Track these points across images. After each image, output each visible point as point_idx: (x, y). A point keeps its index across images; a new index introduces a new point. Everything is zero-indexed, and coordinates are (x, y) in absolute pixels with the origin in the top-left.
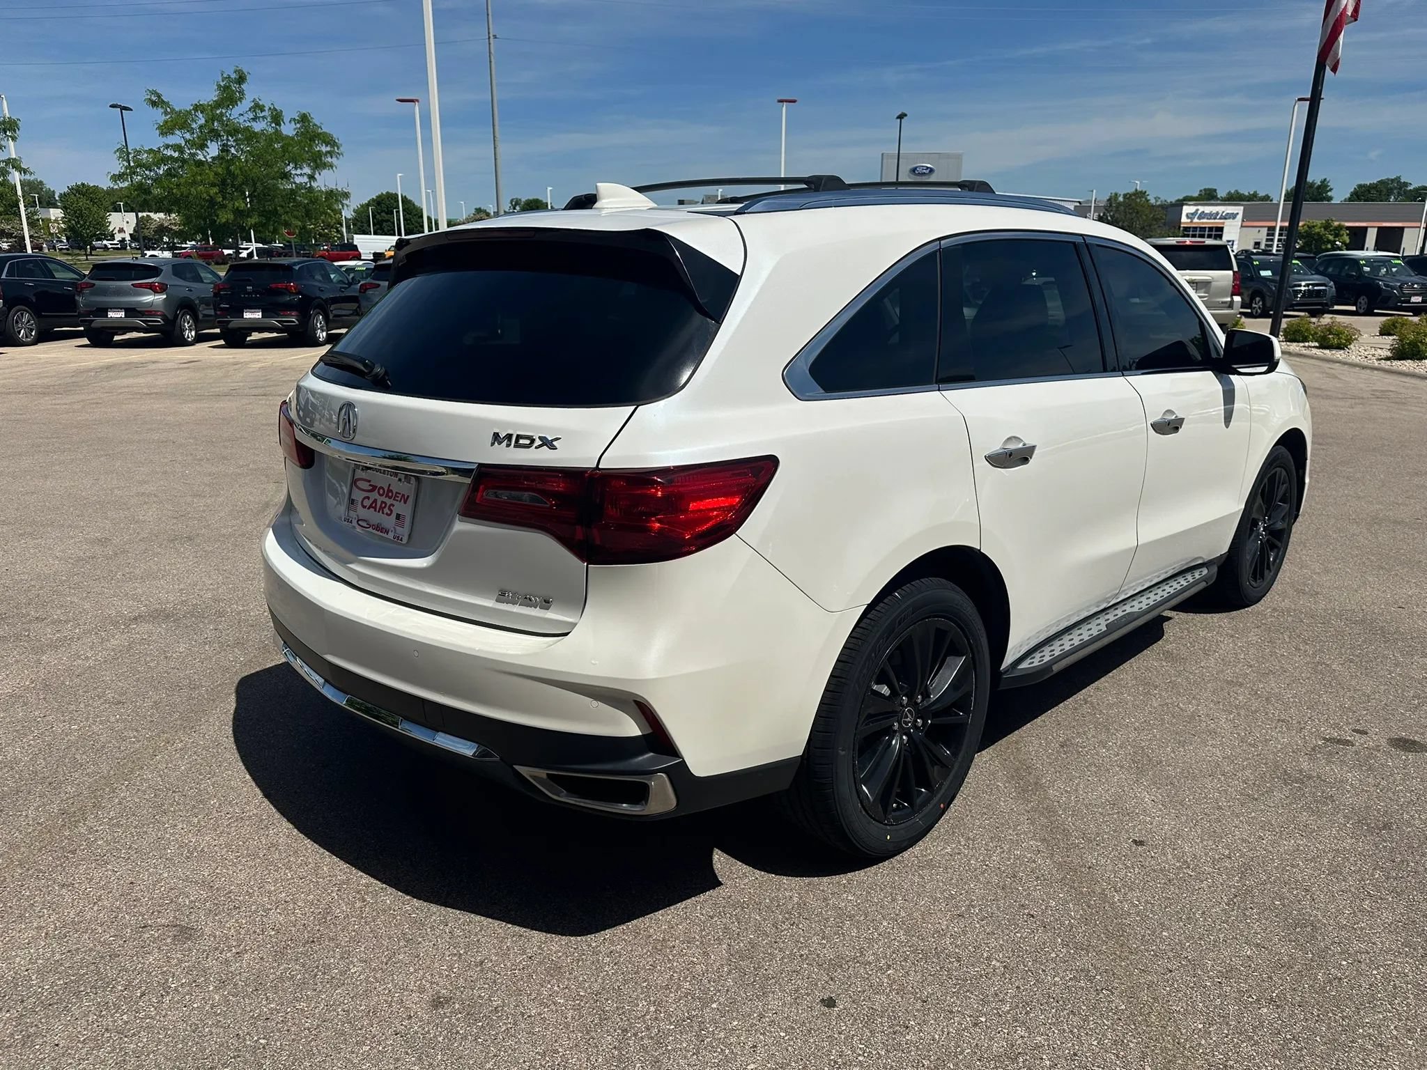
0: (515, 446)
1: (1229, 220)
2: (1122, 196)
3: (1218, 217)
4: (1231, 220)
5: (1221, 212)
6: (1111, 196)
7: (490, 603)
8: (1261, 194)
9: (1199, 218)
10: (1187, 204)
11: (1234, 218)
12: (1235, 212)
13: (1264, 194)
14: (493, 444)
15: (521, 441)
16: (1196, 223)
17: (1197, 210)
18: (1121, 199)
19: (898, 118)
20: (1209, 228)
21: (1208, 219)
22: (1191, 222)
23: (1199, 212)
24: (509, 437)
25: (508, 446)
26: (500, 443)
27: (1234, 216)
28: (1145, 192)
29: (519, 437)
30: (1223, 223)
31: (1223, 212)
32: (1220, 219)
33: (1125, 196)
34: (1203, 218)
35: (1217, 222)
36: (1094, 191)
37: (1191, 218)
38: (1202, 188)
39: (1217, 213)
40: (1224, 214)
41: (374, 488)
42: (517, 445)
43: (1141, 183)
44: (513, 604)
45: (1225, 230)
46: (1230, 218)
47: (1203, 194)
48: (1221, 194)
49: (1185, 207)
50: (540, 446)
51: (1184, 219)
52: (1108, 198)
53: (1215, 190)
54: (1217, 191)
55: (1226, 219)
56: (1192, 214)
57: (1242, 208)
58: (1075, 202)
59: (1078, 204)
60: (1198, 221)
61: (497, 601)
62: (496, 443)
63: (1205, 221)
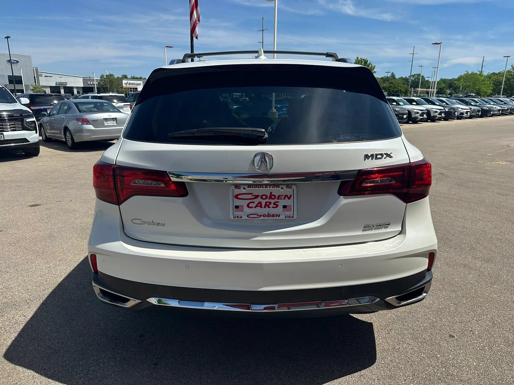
0: (375, 159)
1: (138, 86)
2: (105, 76)
3: (135, 85)
4: (139, 86)
5: (135, 83)
6: (101, 76)
7: (360, 233)
8: (143, 77)
9: (129, 85)
10: (124, 80)
11: (140, 85)
12: (140, 83)
13: (144, 78)
14: (365, 160)
15: (378, 156)
16: (128, 86)
17: (128, 82)
18: (105, 77)
19: (5, 38)
20: (133, 88)
21: (132, 85)
22: (127, 86)
23: (128, 83)
24: (372, 155)
25: (372, 159)
26: (368, 159)
27: (140, 84)
28: (113, 75)
29: (377, 155)
30: (137, 87)
31: (136, 83)
32: (136, 85)
33: (106, 76)
34: (130, 85)
35: (134, 86)
36: (94, 73)
37: (126, 85)
38: (122, 75)
39: (134, 83)
40: (137, 84)
41: (257, 197)
42: (377, 158)
43: (108, 71)
44: (371, 230)
45: (138, 89)
46: (139, 85)
47: (123, 76)
48: (129, 77)
49: (123, 81)
50: (386, 157)
51: (124, 85)
52: (100, 76)
53: (127, 75)
54: (127, 76)
55: (137, 85)
56: (126, 83)
57: (142, 82)
58: (82, 77)
59: (84, 78)
60: (129, 86)
61: (363, 231)
62: (366, 159)
63: (131, 86)
